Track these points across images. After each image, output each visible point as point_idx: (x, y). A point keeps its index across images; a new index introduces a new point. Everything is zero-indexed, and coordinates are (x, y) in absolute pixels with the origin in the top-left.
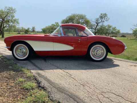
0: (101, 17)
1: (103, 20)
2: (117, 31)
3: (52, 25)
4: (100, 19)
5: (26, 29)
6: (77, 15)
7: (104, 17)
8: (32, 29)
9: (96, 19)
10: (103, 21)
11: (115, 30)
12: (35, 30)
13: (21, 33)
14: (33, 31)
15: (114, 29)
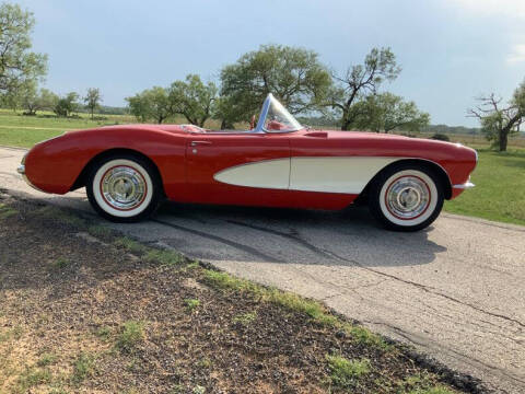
0: (372, 64)
1: (375, 76)
2: (418, 116)
3: (176, 84)
4: (364, 70)
5: (63, 95)
6: (282, 50)
7: (381, 64)
8: (86, 100)
9: (351, 71)
10: (378, 80)
11: (412, 112)
12: (99, 102)
13: (39, 112)
14: (92, 106)
15: (409, 108)
